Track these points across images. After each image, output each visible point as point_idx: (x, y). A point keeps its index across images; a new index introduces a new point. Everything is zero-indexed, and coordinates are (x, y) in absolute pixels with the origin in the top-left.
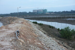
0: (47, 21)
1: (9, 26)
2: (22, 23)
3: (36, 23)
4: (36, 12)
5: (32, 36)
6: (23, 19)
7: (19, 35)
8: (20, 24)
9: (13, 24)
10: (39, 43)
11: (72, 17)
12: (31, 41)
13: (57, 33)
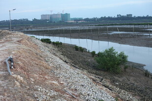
0: (71, 37)
2: (18, 41)
3: (48, 41)
4: (49, 20)
5: (40, 68)
6: (22, 34)
7: (12, 67)
8: (16, 45)
9: (1, 45)
10: (54, 82)
11: (119, 28)
12: (38, 78)
13: (90, 60)
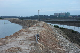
1: (29, 29)
4: (58, 16)
5: (52, 41)
6: (44, 22)
7: (39, 39)
8: (41, 28)
9: (33, 28)
10: (60, 49)
12: (51, 46)
